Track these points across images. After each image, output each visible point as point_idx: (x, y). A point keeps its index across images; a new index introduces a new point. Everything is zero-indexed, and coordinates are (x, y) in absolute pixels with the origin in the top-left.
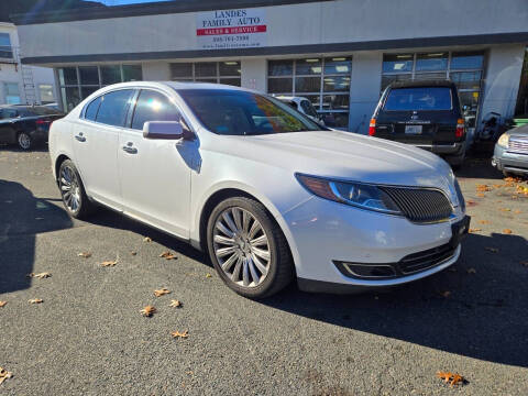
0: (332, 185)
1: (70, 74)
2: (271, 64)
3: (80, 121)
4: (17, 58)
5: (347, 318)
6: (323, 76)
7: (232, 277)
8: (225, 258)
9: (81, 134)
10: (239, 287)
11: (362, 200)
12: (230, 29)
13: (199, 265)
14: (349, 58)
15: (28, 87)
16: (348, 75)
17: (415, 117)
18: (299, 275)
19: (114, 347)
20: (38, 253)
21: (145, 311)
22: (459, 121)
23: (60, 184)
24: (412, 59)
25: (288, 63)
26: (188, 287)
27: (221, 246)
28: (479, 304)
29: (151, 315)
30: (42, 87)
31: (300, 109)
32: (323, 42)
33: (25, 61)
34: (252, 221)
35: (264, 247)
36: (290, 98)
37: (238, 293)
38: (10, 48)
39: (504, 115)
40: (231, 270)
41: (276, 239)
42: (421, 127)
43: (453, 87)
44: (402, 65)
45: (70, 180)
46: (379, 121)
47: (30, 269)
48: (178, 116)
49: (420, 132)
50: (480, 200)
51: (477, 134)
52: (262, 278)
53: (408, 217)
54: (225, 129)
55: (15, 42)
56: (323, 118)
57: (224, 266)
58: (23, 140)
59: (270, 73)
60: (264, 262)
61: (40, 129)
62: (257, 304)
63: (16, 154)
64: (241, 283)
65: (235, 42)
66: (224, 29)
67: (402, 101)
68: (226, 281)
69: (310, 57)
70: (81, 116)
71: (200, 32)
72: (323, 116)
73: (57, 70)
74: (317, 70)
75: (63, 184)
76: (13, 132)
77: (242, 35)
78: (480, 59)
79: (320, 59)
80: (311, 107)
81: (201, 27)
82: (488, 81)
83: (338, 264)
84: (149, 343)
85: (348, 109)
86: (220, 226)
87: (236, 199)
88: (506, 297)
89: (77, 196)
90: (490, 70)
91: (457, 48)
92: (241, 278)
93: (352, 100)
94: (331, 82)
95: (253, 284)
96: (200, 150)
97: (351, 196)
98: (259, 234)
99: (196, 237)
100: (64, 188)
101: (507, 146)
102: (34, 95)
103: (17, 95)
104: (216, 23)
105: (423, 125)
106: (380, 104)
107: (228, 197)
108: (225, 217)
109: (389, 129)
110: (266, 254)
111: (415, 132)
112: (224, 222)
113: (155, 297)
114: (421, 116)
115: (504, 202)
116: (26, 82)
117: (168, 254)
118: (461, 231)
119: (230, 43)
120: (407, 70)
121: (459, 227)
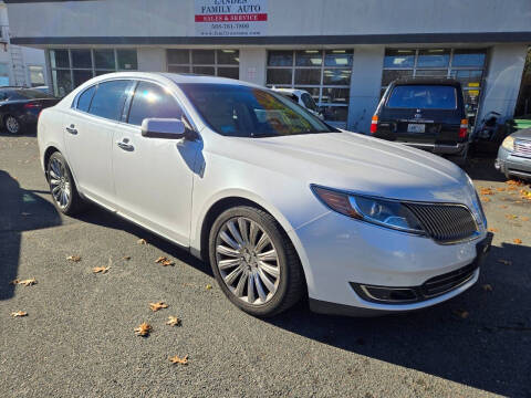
0: (351, 200)
1: (61, 56)
2: (271, 53)
3: (73, 111)
4: (6, 37)
5: (361, 342)
6: (323, 68)
7: (235, 291)
8: (228, 270)
9: (73, 126)
10: (242, 303)
11: (384, 216)
12: (229, 16)
13: (199, 273)
14: (350, 53)
15: (18, 68)
16: (349, 67)
18: (310, 296)
19: (107, 375)
20: (24, 255)
21: (141, 329)
22: (463, 121)
23: (49, 177)
24: (414, 54)
25: (287, 54)
26: (187, 300)
27: (224, 257)
28: (500, 328)
29: (147, 336)
30: (32, 68)
31: (301, 102)
33: (15, 41)
34: (260, 234)
35: (272, 263)
37: (242, 310)
39: (504, 115)
40: (235, 284)
41: (287, 256)
42: (424, 126)
43: (457, 85)
44: (402, 60)
45: (60, 173)
46: (381, 117)
47: (14, 275)
48: (180, 113)
49: (423, 131)
51: (476, 133)
52: (270, 296)
53: (432, 236)
55: (5, 20)
56: (323, 112)
57: (228, 278)
58: (11, 124)
59: (268, 64)
60: (273, 279)
61: (29, 113)
62: (258, 320)
63: (3, 138)
64: (245, 299)
65: (234, 30)
66: (223, 16)
67: (405, 98)
68: (229, 295)
69: (310, 48)
70: (73, 106)
71: (199, 19)
72: (323, 110)
73: (48, 51)
74: (316, 61)
75: (53, 178)
77: (241, 23)
78: (484, 56)
79: (321, 51)
80: (311, 100)
81: (200, 13)
82: (489, 80)
83: (356, 286)
85: (347, 102)
86: (223, 236)
87: (242, 209)
88: (527, 319)
89: (67, 191)
90: (492, 69)
91: (459, 45)
92: (245, 294)
93: (352, 93)
94: (329, 74)
95: (258, 302)
96: (204, 152)
98: (267, 248)
100: (53, 181)
101: (512, 149)
102: (24, 76)
103: (5, 75)
104: (215, 9)
105: (426, 124)
106: (383, 100)
107: (233, 206)
108: (230, 226)
109: (391, 127)
110: (274, 271)
111: (418, 130)
112: (228, 232)
113: (151, 312)
114: (425, 114)
115: (510, 207)
116: (16, 62)
117: (165, 259)
118: (485, 249)
119: (230, 30)
120: (408, 66)
121: (483, 247)
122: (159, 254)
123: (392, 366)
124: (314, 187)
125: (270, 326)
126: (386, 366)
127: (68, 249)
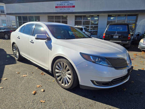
0: (91, 57)
1: (20, 18)
2: (76, 17)
3: (19, 33)
4: (5, 13)
5: (94, 97)
7: (60, 82)
8: (58, 76)
9: (19, 37)
10: (62, 85)
12: (65, 6)
13: (51, 77)
14: (98, 16)
15: (9, 21)
16: (98, 20)
17: (116, 33)
18: (80, 84)
19: (22, 105)
21: (33, 92)
22: (129, 35)
24: (116, 16)
25: (81, 16)
26: (47, 85)
27: (57, 73)
29: (35, 94)
30: (12, 21)
32: (91, 11)
33: (8, 14)
34: (66, 66)
35: (70, 74)
36: (81, 27)
37: (62, 87)
38: (4, 10)
39: (141, 33)
40: (60, 80)
41: (73, 72)
42: (118, 36)
43: (128, 25)
44: (113, 18)
45: (16, 49)
46: (106, 34)
47: (1, 77)
48: (46, 33)
49: (118, 38)
50: (134, 58)
51: (134, 38)
52: (69, 84)
53: (114, 67)
54: (60, 37)
55: (5, 9)
57: (58, 79)
58: (6, 36)
60: (70, 79)
62: (67, 91)
63: (4, 40)
64: (63, 84)
66: (63, 7)
67: (113, 28)
68: (59, 83)
69: (87, 15)
70: (19, 31)
71: (56, 7)
72: (90, 32)
73: (16, 17)
74: (89, 19)
75: (14, 51)
76: (3, 34)
77: (68, 8)
78: (136, 16)
79: (90, 16)
80: (87, 29)
81: (57, 6)
82: (137, 23)
83: (92, 81)
84: (33, 104)
85: (97, 30)
86: (57, 67)
87: (62, 59)
88: (143, 91)
89: (18, 54)
90: (138, 20)
91: (129, 14)
92: (63, 83)
93: (98, 27)
94: (93, 22)
95: (66, 85)
97: (97, 60)
98: (68, 70)
99: (50, 70)
101: (143, 42)
102: (10, 24)
103: (6, 23)
104: (61, 5)
105: (119, 36)
106: (107, 29)
107: (59, 59)
108: (59, 64)
109: (109, 37)
110: (70, 77)
111: (116, 37)
112: (58, 66)
113: (37, 88)
114: (118, 33)
115: (142, 59)
116: (8, 20)
117: (43, 73)
118: (130, 71)
119: (65, 10)
120: (114, 19)
121: (130, 70)
122: (41, 72)
123: (102, 104)
124: (81, 53)
125: (69, 92)
126: (101, 104)
127: (17, 70)
